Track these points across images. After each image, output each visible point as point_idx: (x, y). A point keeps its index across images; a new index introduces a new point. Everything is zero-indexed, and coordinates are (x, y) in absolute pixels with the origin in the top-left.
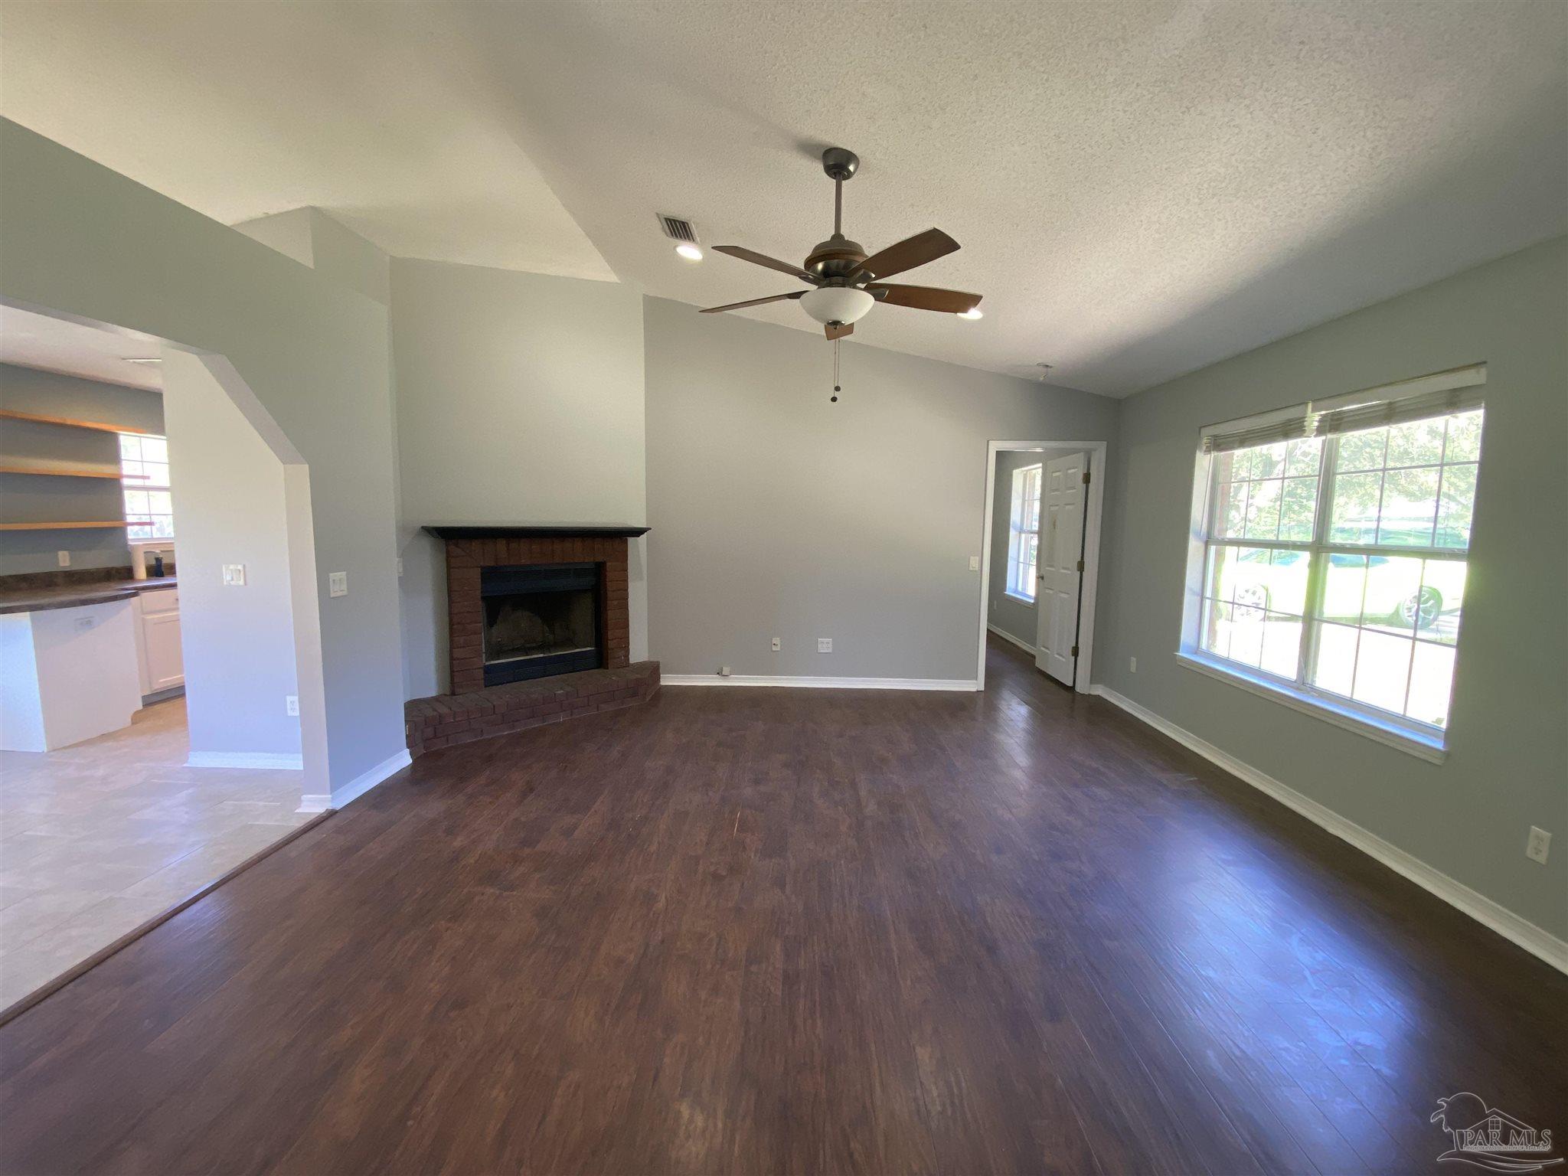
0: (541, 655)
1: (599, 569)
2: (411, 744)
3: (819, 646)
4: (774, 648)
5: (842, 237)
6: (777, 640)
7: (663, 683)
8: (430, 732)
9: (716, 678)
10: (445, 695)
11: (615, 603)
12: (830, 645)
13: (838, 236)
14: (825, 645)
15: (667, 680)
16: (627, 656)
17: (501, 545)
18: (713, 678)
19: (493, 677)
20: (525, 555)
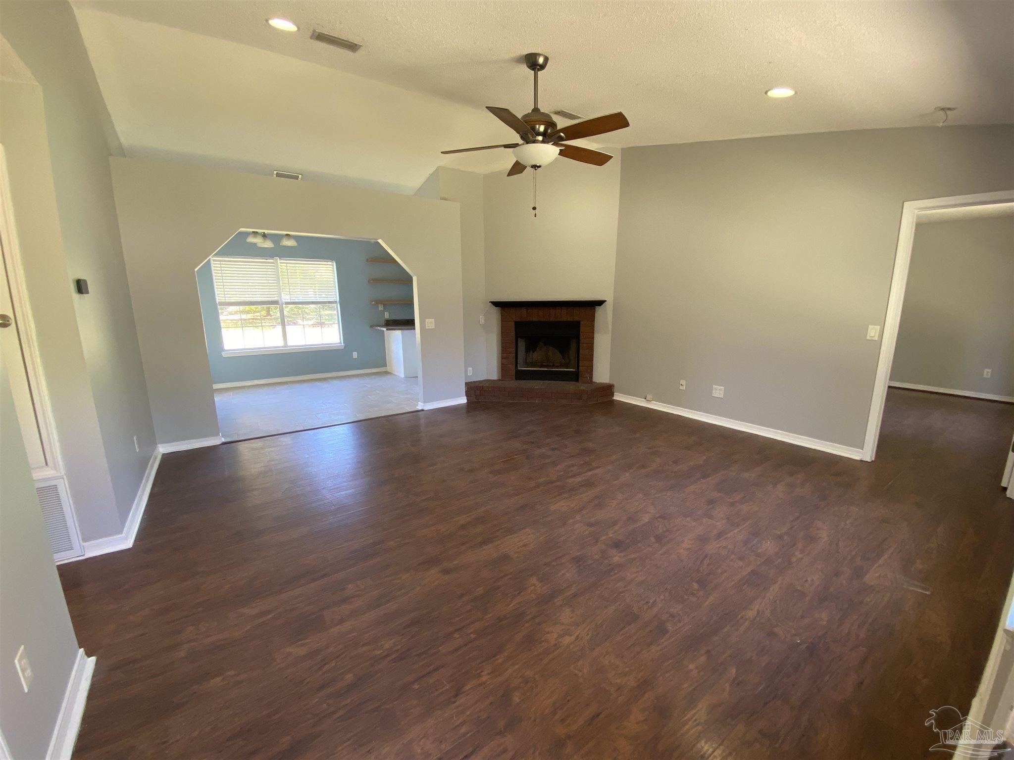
0: (546, 369)
1: (576, 325)
2: (467, 395)
3: (714, 391)
4: (681, 388)
5: (539, 110)
6: (683, 382)
7: (615, 398)
8: (478, 393)
9: (643, 401)
10: (500, 380)
11: (585, 345)
12: (722, 392)
13: (536, 110)
14: (718, 392)
15: (618, 397)
16: (591, 378)
17: (524, 311)
18: (641, 401)
19: (520, 375)
20: (535, 316)
